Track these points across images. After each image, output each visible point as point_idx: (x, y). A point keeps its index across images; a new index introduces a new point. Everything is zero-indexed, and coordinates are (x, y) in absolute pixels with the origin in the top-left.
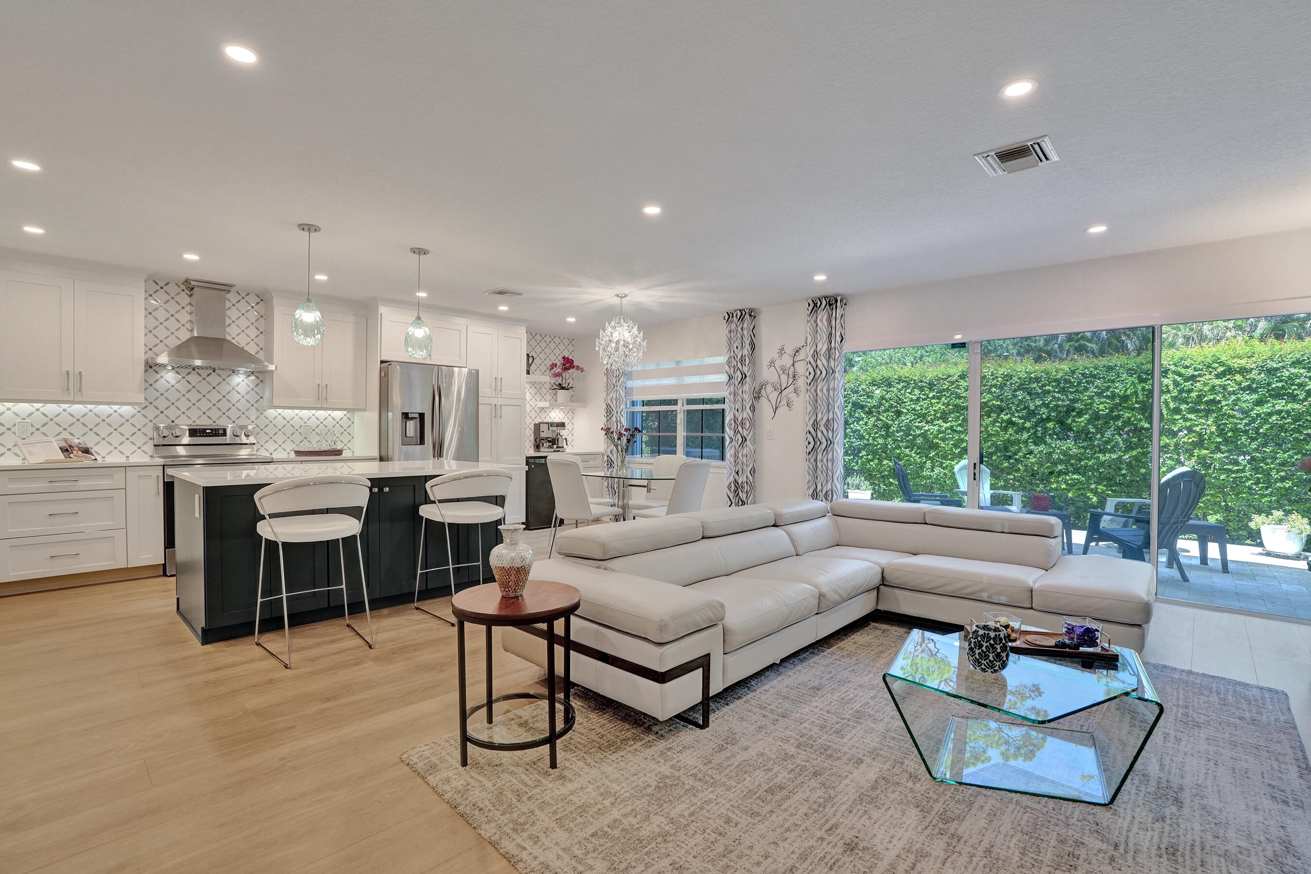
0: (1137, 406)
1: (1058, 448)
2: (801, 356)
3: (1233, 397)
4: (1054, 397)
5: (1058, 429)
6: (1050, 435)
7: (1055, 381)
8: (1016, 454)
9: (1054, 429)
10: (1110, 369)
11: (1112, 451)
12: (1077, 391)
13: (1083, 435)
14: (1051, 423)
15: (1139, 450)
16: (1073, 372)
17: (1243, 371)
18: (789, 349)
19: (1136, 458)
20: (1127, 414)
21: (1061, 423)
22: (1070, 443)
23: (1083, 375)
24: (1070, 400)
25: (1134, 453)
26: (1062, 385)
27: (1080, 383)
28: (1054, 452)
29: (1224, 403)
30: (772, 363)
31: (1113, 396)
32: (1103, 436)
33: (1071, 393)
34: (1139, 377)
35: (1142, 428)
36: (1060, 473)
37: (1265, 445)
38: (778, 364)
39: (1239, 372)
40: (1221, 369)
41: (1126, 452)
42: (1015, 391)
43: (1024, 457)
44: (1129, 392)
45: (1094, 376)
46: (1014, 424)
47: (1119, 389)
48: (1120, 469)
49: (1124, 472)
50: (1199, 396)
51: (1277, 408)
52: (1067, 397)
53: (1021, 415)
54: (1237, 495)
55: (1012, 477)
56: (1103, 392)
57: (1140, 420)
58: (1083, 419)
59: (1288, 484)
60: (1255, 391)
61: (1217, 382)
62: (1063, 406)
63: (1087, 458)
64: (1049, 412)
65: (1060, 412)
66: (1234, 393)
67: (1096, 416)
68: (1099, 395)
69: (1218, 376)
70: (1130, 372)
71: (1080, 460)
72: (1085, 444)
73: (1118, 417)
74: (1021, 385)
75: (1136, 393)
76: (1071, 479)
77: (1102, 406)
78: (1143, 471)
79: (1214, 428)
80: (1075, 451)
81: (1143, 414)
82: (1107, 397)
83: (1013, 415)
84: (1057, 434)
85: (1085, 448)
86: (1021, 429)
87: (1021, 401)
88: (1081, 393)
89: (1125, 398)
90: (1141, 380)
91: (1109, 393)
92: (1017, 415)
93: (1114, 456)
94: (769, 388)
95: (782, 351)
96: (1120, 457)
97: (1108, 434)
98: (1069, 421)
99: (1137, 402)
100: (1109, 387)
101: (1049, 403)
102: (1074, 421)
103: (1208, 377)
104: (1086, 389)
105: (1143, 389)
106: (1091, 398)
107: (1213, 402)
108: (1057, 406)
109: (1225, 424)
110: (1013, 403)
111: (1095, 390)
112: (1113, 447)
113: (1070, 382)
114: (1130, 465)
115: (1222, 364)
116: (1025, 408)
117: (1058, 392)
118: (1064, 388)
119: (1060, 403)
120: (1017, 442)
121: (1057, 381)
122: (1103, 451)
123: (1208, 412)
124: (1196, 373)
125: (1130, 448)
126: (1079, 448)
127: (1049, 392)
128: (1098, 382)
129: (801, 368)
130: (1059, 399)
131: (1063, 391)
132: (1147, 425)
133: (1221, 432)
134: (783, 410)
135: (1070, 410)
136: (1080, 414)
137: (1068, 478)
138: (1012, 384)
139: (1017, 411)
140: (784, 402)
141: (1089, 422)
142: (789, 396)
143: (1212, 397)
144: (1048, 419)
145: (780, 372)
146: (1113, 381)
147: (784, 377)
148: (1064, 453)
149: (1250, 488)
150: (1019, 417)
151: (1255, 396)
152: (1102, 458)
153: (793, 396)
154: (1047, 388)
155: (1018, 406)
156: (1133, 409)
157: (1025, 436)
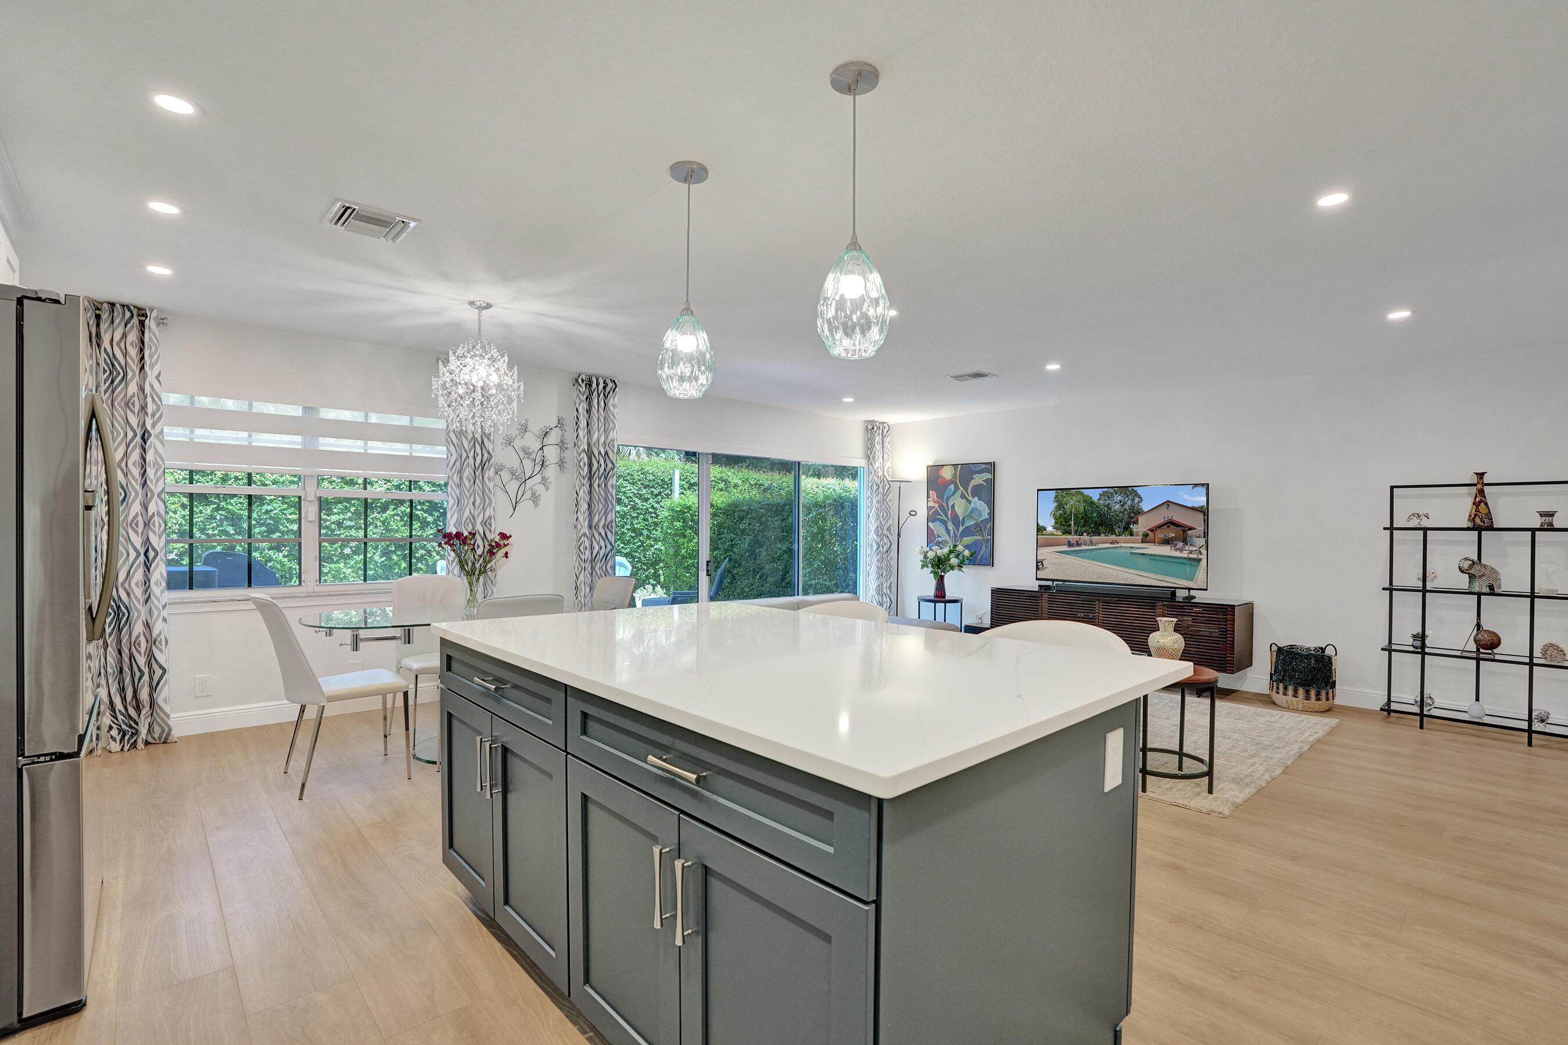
2: (553, 438)
18: (535, 427)
30: (509, 442)
38: (518, 443)
94: (505, 475)
95: (524, 429)
129: (552, 454)
134: (526, 505)
140: (528, 495)
142: (535, 488)
145: (522, 454)
147: (528, 465)
153: (540, 489)
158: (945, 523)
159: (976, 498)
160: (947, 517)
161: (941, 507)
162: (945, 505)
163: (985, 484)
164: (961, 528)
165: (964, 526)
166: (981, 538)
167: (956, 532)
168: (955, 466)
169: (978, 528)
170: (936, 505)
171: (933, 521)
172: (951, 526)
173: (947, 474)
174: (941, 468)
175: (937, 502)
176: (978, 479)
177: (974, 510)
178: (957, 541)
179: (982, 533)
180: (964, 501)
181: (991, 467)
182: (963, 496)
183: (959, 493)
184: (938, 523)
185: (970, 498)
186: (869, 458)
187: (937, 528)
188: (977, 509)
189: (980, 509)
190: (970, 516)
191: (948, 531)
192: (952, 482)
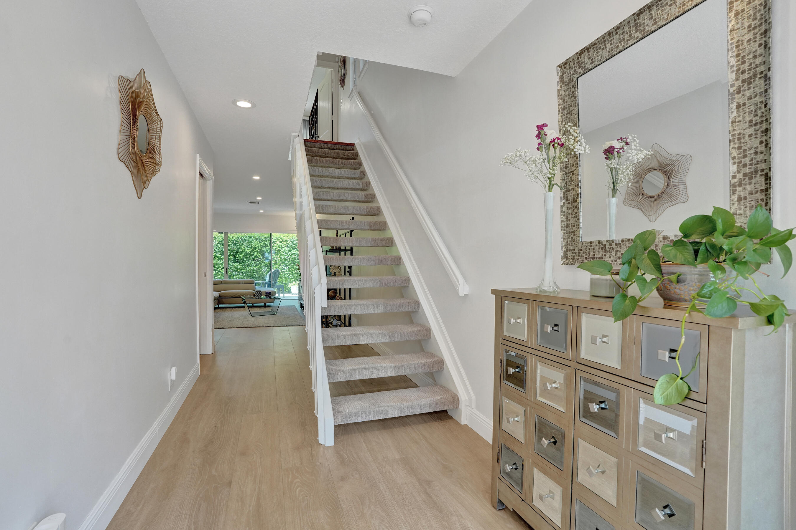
0: (259, 251)
1: (234, 266)
3: (284, 249)
4: (232, 247)
5: (233, 259)
6: (231, 261)
7: (232, 241)
8: (218, 269)
9: (232, 259)
10: (250, 237)
11: (251, 266)
12: (240, 245)
13: (242, 261)
14: (231, 257)
15: (259, 266)
16: (238, 238)
17: (286, 241)
19: (258, 269)
20: (256, 254)
21: (234, 256)
22: (237, 264)
23: (241, 239)
24: (237, 248)
25: (258, 267)
26: (234, 243)
27: (240, 242)
28: (232, 267)
29: (282, 251)
31: (251, 248)
32: (248, 261)
33: (238, 245)
34: (259, 241)
35: (260, 258)
36: (234, 275)
37: (291, 263)
39: (285, 241)
40: (281, 240)
41: (255, 267)
42: (217, 244)
43: (221, 269)
44: (256, 246)
45: (245, 240)
46: (217, 257)
47: (253, 245)
48: (254, 273)
49: (255, 273)
50: (275, 248)
51: (294, 252)
52: (236, 247)
53: (220, 253)
54: (285, 279)
55: (217, 278)
56: (248, 245)
57: (260, 256)
58: (242, 255)
59: (297, 275)
60: (289, 247)
61: (280, 244)
62: (235, 250)
63: (243, 269)
64: (230, 252)
65: (234, 252)
66: (284, 248)
67: (246, 254)
68: (247, 246)
69: (280, 242)
70: (257, 239)
71: (241, 270)
72: (243, 264)
73: (253, 255)
74: (220, 242)
75: (258, 247)
76: (238, 277)
77: (248, 251)
78: (261, 273)
79: (279, 258)
80: (239, 267)
81: (260, 254)
82: (249, 247)
83: (217, 253)
84: (233, 261)
85: (242, 265)
86: (220, 259)
87: (220, 248)
88: (241, 246)
89: (255, 248)
90: (260, 242)
91: (250, 246)
92: (218, 253)
93: (252, 268)
96: (254, 268)
97: (250, 261)
98: (237, 256)
99: (259, 250)
100: (250, 244)
101: (230, 249)
102: (239, 256)
103: (278, 242)
104: (243, 244)
105: (260, 245)
106: (244, 247)
107: (279, 250)
108: (233, 250)
109: (282, 257)
110: (217, 249)
111: (246, 245)
112: (252, 265)
113: (237, 241)
114: (257, 271)
115: (281, 238)
116: (221, 250)
117: (233, 245)
118: (235, 244)
119: (234, 249)
120: (218, 264)
121: (233, 241)
122: (248, 266)
123: (278, 253)
124: (275, 241)
125: (256, 265)
126: (241, 265)
127: (230, 245)
128: (247, 242)
130: (234, 248)
131: (235, 245)
132: (261, 258)
133: (281, 260)
135: (237, 252)
136: (241, 254)
137: (237, 277)
138: (216, 241)
139: (218, 252)
141: (244, 256)
143: (279, 249)
144: (230, 255)
146: (251, 242)
148: (236, 268)
149: (288, 277)
150: (219, 254)
151: (289, 249)
152: (248, 269)
154: (230, 243)
155: (219, 250)
156: (257, 252)
157: (222, 261)
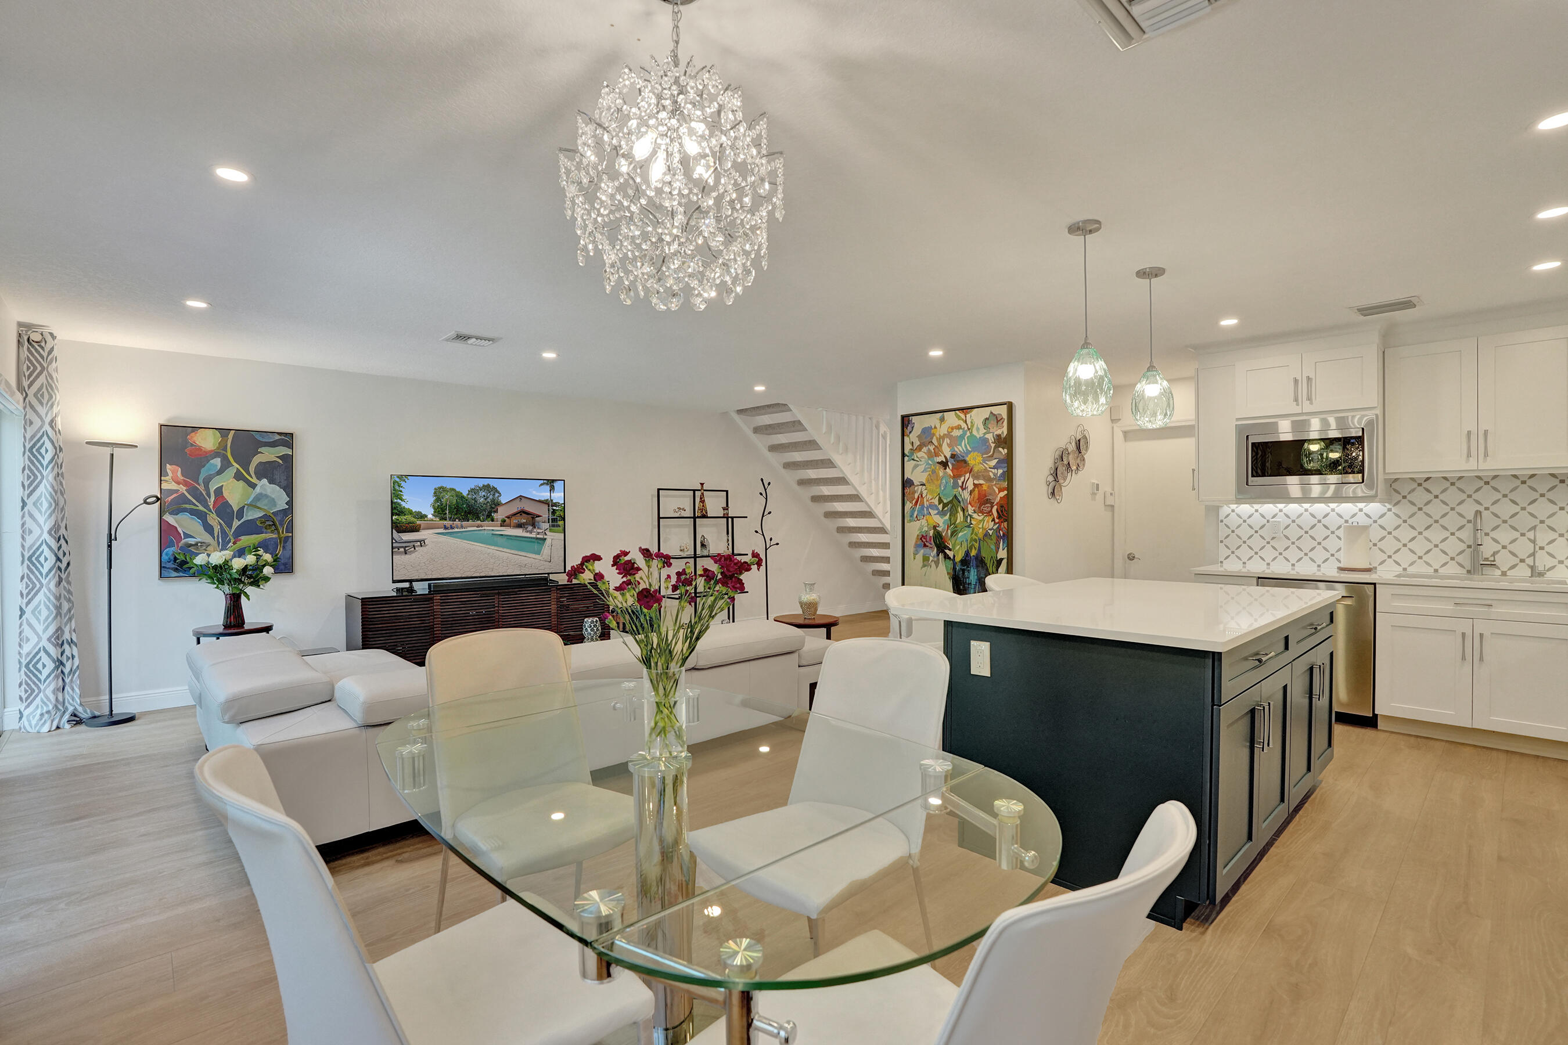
158: (202, 517)
159: (265, 481)
160: (206, 506)
161: (194, 492)
162: (201, 488)
163: (281, 462)
164: (236, 523)
165: (242, 520)
166: (274, 536)
167: (227, 529)
168: (224, 432)
169: (269, 522)
170: (183, 489)
171: (175, 512)
172: (213, 520)
173: (207, 441)
174: (193, 432)
175: (185, 484)
176: (268, 455)
177: (259, 497)
178: (229, 541)
179: (277, 529)
180: (241, 483)
181: (287, 439)
182: (238, 476)
183: (231, 472)
184: (185, 517)
185: (254, 480)
186: (27, 395)
187: (185, 524)
188: (267, 496)
189: (273, 496)
190: (253, 505)
191: (209, 529)
192: (215, 454)
